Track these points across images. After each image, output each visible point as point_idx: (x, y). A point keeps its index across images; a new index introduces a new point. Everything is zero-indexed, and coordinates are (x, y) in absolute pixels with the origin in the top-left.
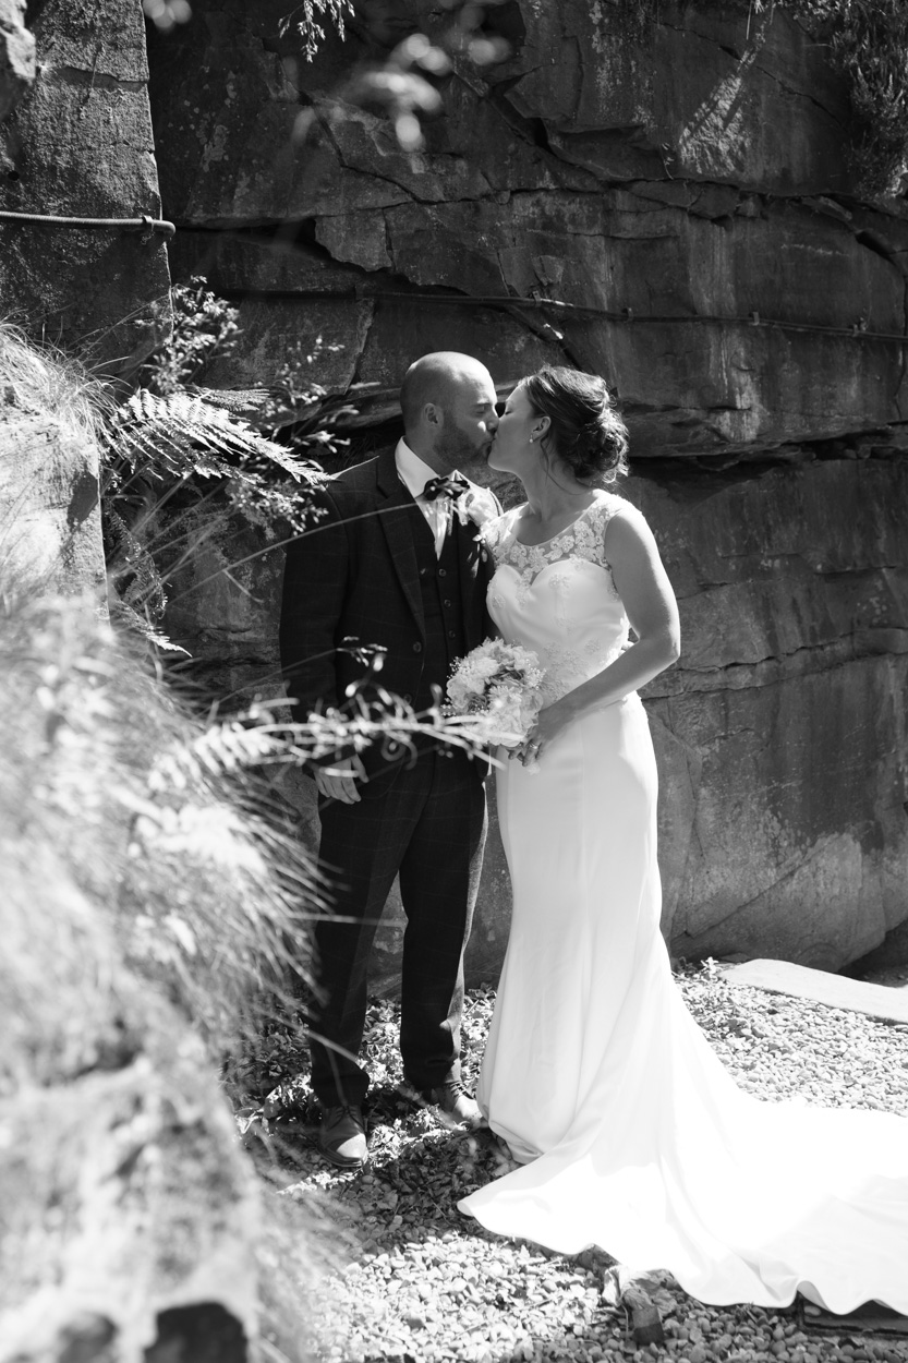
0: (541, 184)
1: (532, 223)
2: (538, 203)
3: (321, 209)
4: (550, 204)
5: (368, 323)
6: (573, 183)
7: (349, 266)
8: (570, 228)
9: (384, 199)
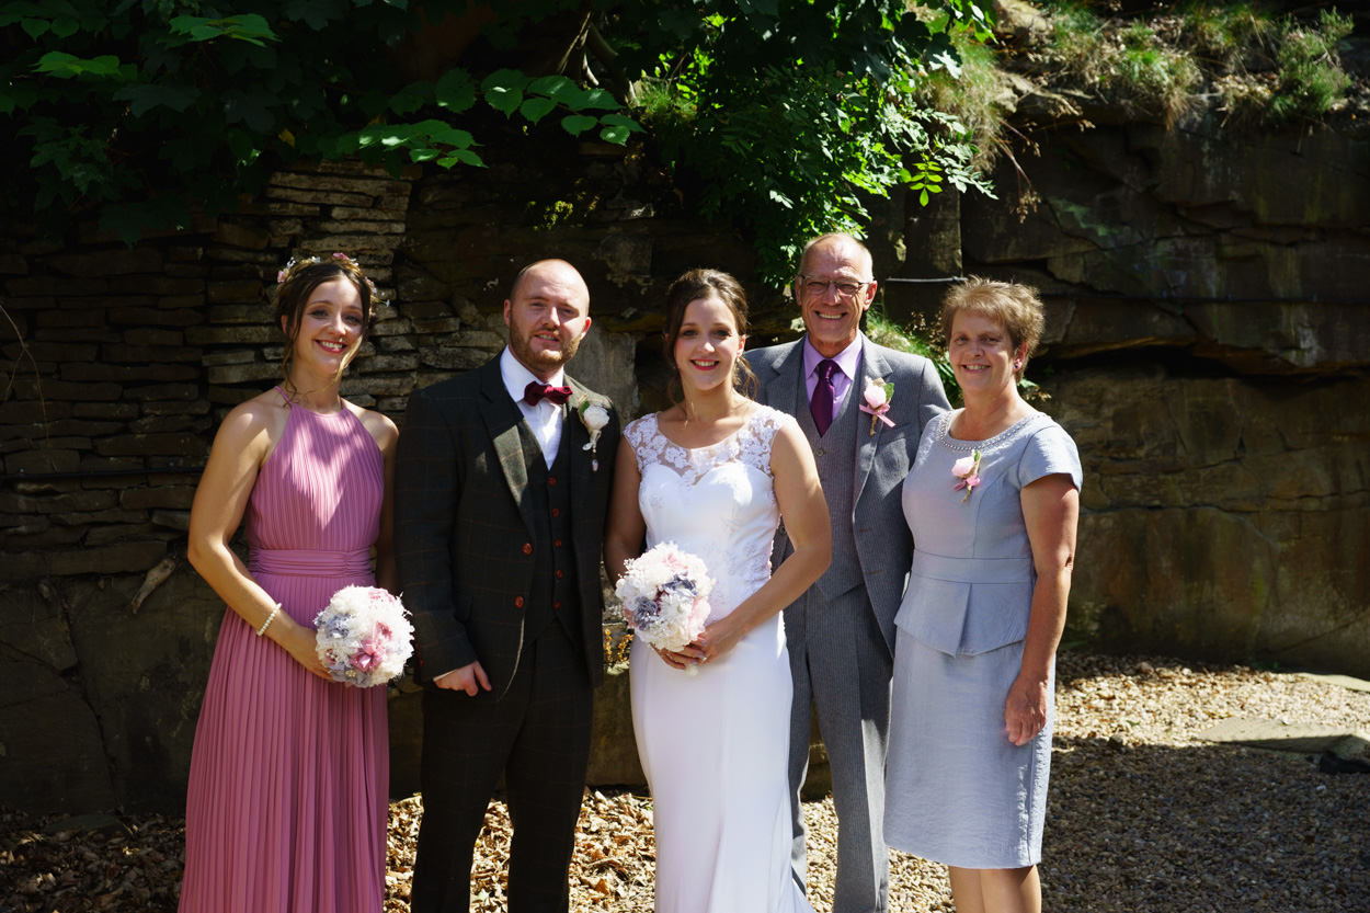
0: (1175, 234)
1: (1169, 254)
2: (1173, 243)
3: (1051, 254)
4: (1180, 244)
5: (1073, 308)
6: (1195, 231)
7: (1063, 281)
8: (1193, 255)
9: (1083, 248)
